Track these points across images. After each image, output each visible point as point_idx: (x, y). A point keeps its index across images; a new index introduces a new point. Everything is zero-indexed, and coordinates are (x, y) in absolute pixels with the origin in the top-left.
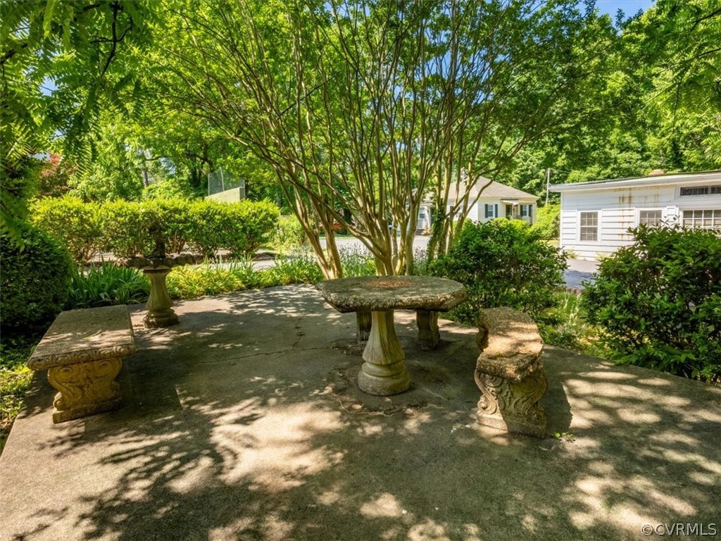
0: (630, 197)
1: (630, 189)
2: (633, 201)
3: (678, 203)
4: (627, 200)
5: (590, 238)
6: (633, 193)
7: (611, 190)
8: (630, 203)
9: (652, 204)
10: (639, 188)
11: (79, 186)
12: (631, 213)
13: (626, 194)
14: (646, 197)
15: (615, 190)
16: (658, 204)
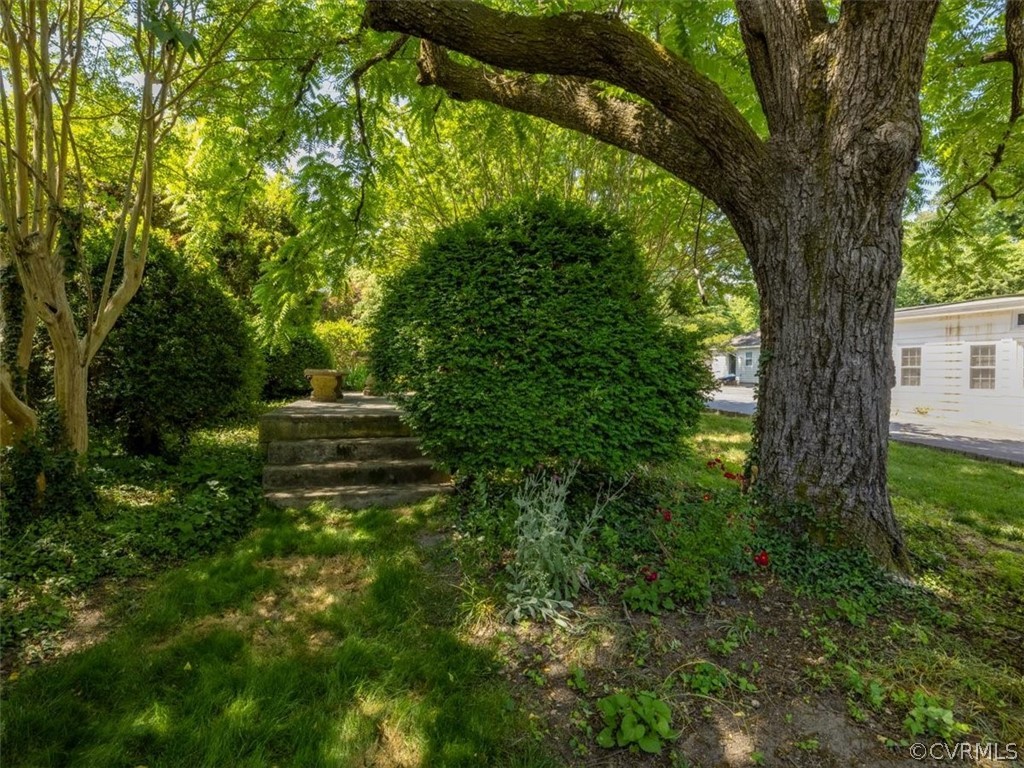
0: (959, 328)
1: (959, 317)
2: (962, 332)
3: (1017, 335)
4: (955, 332)
5: (913, 383)
6: (963, 322)
7: (935, 318)
8: (958, 335)
9: (984, 337)
10: (970, 316)
11: (363, 316)
12: (958, 349)
13: (954, 323)
14: (977, 327)
15: (941, 318)
16: (990, 337)
